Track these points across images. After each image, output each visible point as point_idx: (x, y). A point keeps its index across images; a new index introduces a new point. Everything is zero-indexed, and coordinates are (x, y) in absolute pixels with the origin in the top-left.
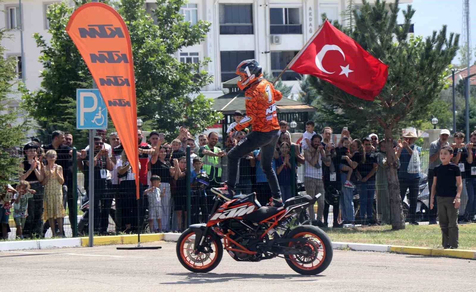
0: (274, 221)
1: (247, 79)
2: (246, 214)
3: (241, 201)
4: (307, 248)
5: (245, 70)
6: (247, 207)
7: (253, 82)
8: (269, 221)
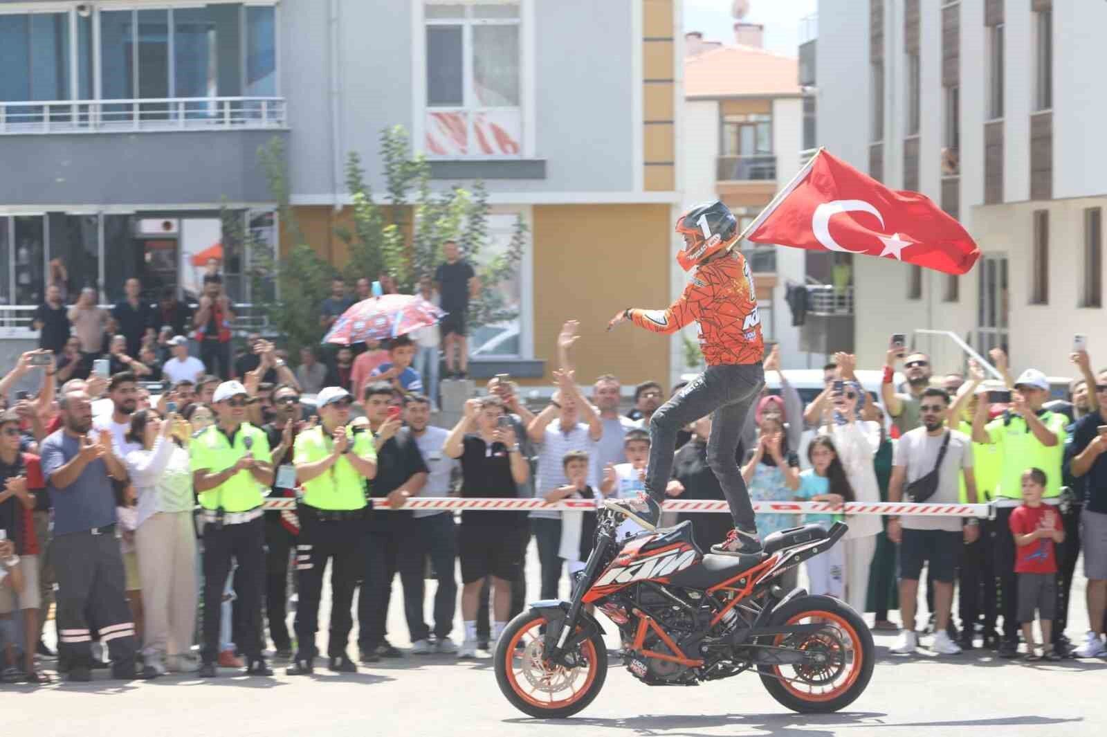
0: (743, 586)
1: (702, 244)
2: (676, 570)
3: (668, 540)
4: (820, 646)
5: (698, 223)
6: (679, 554)
7: (716, 253)
8: (732, 585)
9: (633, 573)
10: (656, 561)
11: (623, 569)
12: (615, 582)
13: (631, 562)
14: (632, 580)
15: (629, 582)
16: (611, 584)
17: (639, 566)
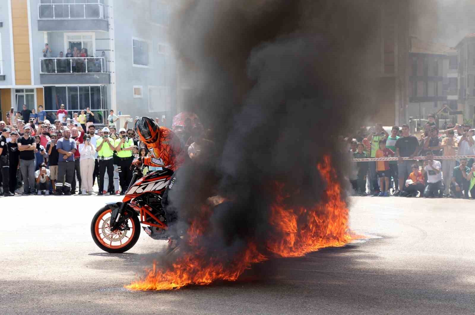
2: (164, 188)
6: (165, 181)
9: (144, 189)
10: (154, 183)
11: (138, 187)
12: (135, 193)
13: (141, 183)
14: (143, 192)
15: (142, 193)
16: (134, 193)
17: (146, 185)
